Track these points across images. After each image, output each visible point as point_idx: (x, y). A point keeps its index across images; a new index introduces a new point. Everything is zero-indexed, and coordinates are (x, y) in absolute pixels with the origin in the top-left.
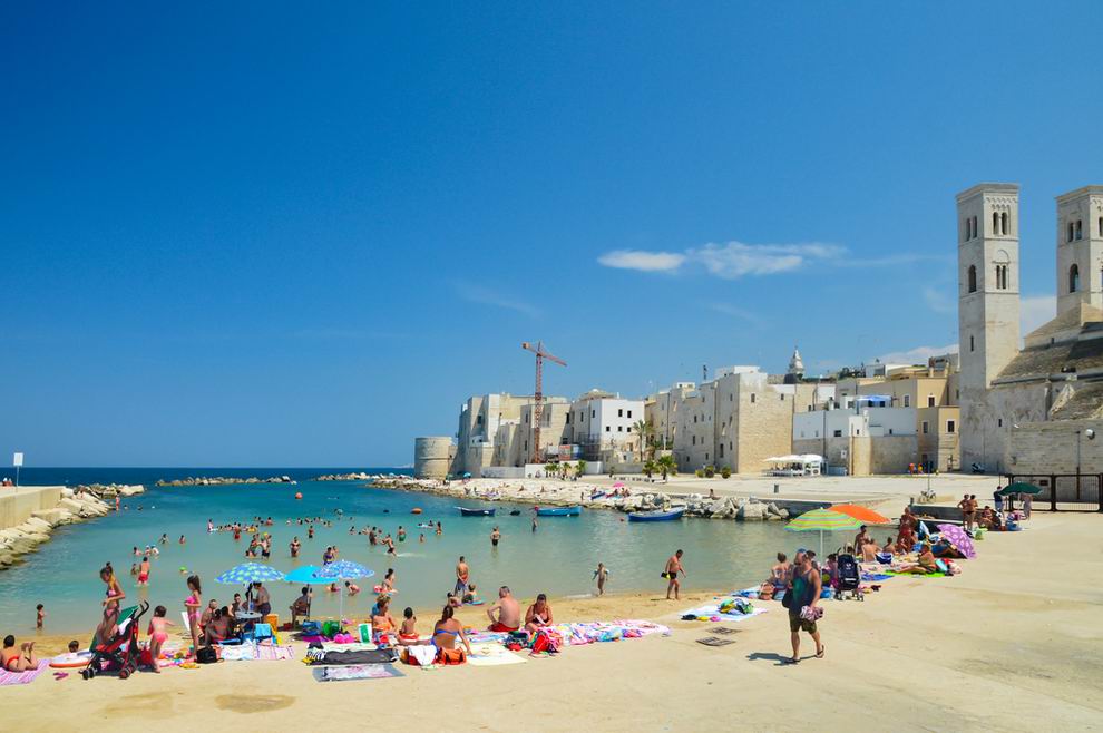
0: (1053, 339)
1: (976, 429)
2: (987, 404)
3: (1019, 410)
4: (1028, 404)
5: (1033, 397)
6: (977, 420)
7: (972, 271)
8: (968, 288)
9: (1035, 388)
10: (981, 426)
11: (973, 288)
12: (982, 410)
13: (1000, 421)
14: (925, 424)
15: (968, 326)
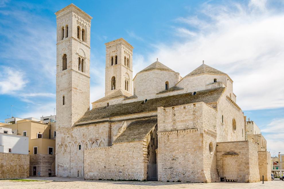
0: (108, 104)
1: (65, 151)
2: (72, 137)
3: (91, 140)
4: (97, 136)
5: (100, 131)
6: (66, 146)
7: (65, 57)
8: (62, 68)
9: (101, 126)
10: (68, 150)
11: (65, 68)
12: (69, 140)
13: (80, 146)
14: (36, 149)
15: (61, 90)
